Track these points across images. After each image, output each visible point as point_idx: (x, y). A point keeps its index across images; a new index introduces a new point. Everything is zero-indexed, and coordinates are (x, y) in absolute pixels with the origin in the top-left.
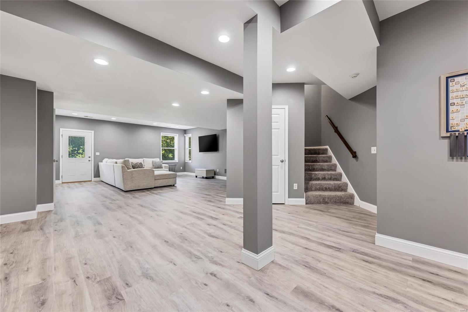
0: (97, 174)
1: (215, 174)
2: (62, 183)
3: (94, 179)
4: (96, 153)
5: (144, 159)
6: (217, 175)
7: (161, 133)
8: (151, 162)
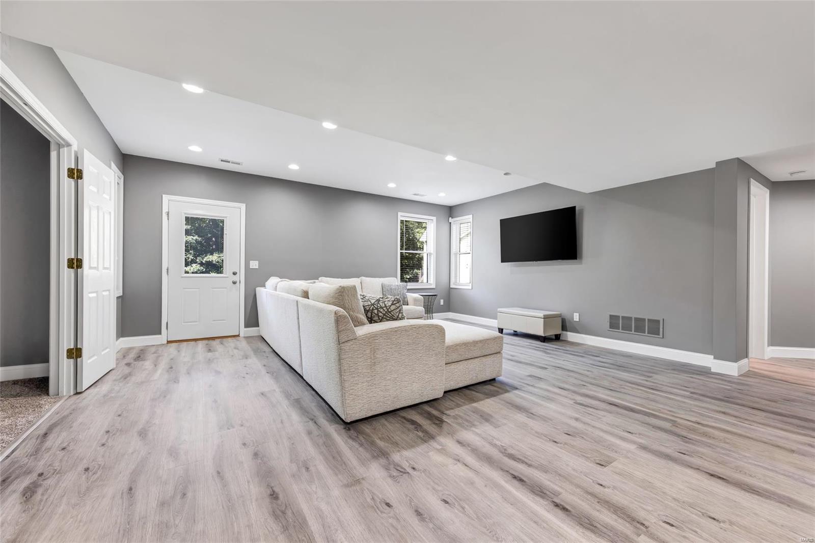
0: (252, 319)
1: (564, 328)
2: (169, 342)
3: (244, 332)
4: (251, 262)
5: (363, 278)
6: (569, 331)
7: (400, 214)
8: (380, 289)
